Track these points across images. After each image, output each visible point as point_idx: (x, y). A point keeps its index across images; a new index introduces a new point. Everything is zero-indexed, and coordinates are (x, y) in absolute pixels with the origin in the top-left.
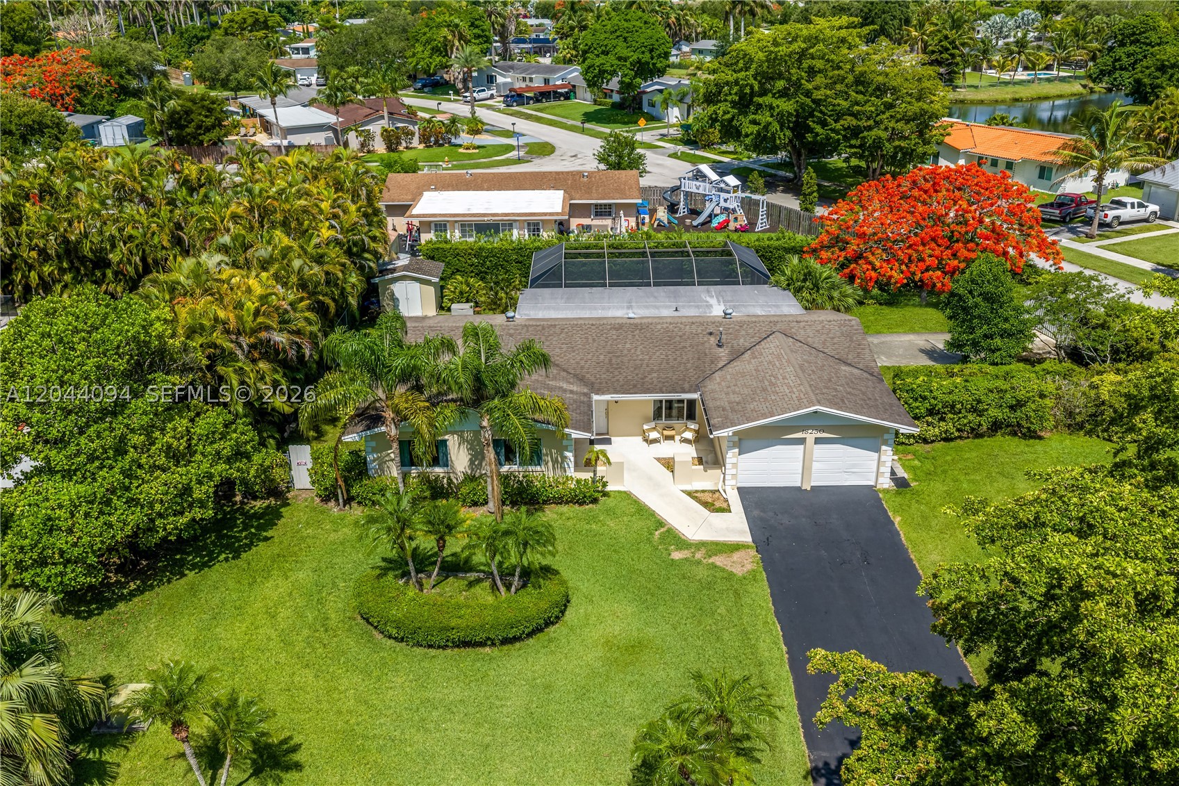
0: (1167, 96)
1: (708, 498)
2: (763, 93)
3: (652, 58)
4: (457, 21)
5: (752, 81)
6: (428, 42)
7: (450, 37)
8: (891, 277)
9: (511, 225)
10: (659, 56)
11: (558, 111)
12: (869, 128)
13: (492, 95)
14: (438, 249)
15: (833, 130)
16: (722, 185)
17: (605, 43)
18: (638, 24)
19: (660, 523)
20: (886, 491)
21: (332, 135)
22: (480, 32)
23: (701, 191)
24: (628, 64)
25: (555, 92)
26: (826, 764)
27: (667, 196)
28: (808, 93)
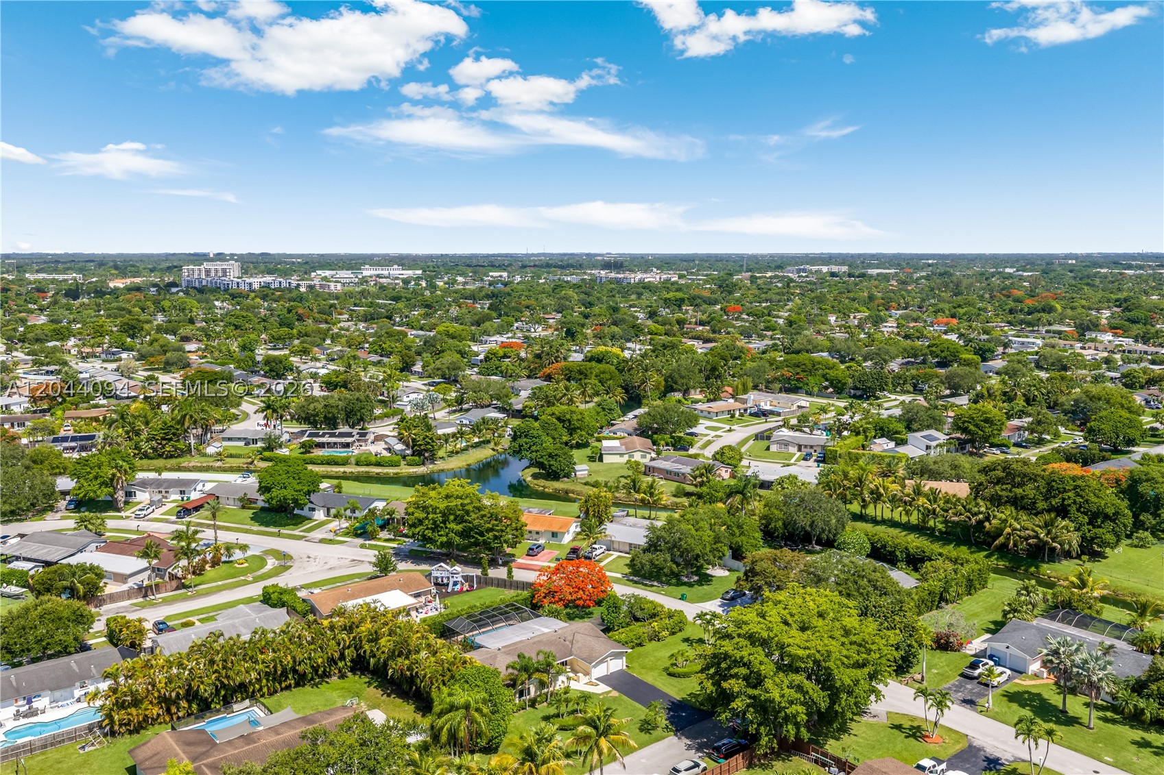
1: (590, 683)
6: (96, 478)
13: (153, 509)
16: (455, 571)
19: (589, 692)
20: (626, 669)
23: (443, 575)
26: (667, 717)
28: (466, 521)
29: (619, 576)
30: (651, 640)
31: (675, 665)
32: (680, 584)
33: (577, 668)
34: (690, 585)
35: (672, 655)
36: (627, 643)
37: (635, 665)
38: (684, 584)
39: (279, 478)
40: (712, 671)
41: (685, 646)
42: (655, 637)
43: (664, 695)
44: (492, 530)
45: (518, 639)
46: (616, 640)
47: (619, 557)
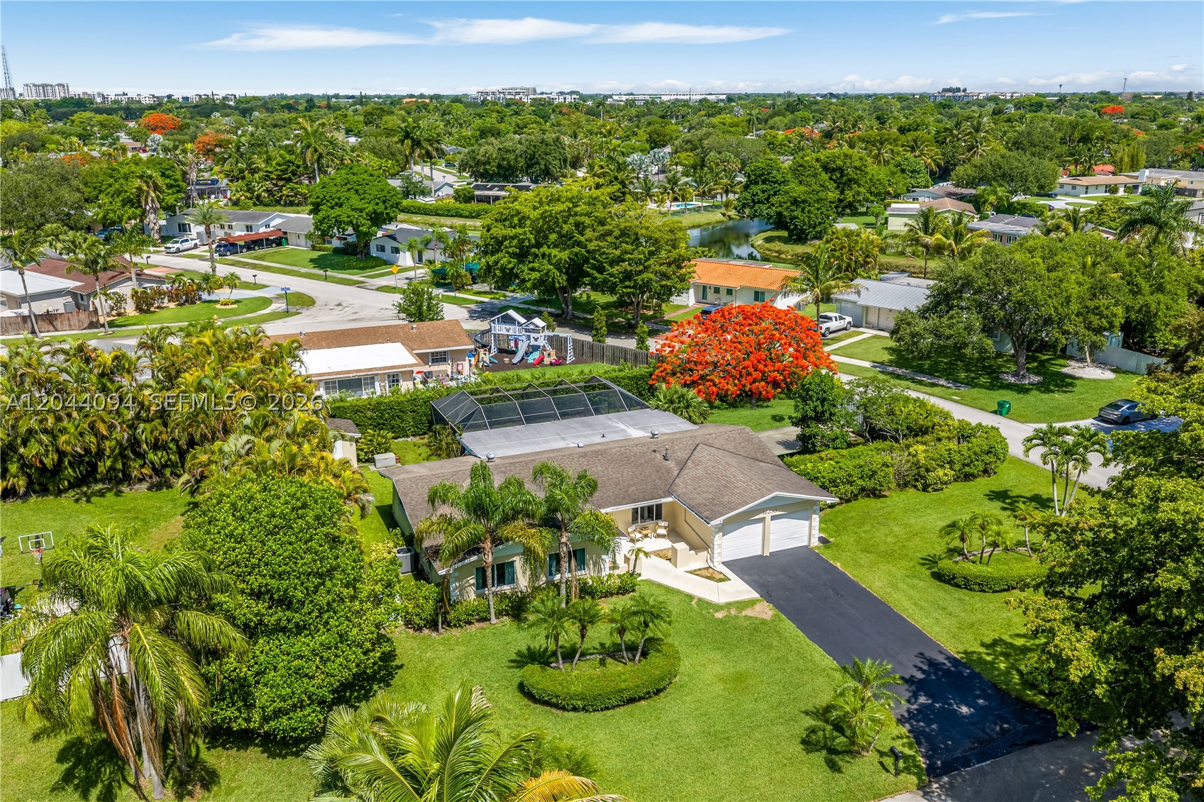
0: (833, 233)
1: (705, 573)
2: (538, 245)
3: (386, 208)
4: (149, 172)
5: (528, 235)
6: (118, 193)
7: (145, 188)
8: (728, 390)
9: (373, 378)
10: (392, 206)
11: (277, 258)
12: (641, 272)
13: (196, 245)
14: (339, 408)
15: (611, 275)
16: (532, 327)
17: (338, 195)
18: (365, 176)
19: (691, 597)
20: (818, 547)
21: (71, 300)
22: (172, 182)
23: (511, 333)
24: (364, 214)
25: (267, 240)
26: (902, 716)
27: (478, 338)
28: (579, 244)
29: (867, 364)
30: (903, 485)
31: (960, 552)
32: (996, 383)
33: (685, 529)
34: (1022, 390)
35: (953, 525)
36: (833, 482)
37: (848, 539)
38: (1009, 387)
39: (334, 189)
40: (1089, 589)
41: (994, 508)
42: (917, 480)
43: (911, 635)
44: (620, 260)
45: (562, 444)
46: (804, 474)
47: (876, 337)
